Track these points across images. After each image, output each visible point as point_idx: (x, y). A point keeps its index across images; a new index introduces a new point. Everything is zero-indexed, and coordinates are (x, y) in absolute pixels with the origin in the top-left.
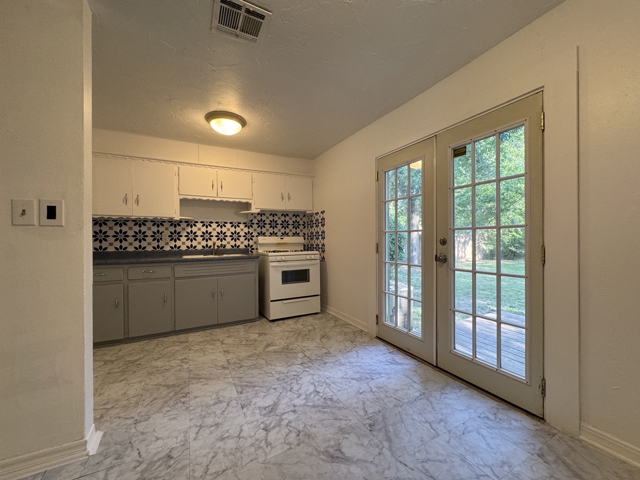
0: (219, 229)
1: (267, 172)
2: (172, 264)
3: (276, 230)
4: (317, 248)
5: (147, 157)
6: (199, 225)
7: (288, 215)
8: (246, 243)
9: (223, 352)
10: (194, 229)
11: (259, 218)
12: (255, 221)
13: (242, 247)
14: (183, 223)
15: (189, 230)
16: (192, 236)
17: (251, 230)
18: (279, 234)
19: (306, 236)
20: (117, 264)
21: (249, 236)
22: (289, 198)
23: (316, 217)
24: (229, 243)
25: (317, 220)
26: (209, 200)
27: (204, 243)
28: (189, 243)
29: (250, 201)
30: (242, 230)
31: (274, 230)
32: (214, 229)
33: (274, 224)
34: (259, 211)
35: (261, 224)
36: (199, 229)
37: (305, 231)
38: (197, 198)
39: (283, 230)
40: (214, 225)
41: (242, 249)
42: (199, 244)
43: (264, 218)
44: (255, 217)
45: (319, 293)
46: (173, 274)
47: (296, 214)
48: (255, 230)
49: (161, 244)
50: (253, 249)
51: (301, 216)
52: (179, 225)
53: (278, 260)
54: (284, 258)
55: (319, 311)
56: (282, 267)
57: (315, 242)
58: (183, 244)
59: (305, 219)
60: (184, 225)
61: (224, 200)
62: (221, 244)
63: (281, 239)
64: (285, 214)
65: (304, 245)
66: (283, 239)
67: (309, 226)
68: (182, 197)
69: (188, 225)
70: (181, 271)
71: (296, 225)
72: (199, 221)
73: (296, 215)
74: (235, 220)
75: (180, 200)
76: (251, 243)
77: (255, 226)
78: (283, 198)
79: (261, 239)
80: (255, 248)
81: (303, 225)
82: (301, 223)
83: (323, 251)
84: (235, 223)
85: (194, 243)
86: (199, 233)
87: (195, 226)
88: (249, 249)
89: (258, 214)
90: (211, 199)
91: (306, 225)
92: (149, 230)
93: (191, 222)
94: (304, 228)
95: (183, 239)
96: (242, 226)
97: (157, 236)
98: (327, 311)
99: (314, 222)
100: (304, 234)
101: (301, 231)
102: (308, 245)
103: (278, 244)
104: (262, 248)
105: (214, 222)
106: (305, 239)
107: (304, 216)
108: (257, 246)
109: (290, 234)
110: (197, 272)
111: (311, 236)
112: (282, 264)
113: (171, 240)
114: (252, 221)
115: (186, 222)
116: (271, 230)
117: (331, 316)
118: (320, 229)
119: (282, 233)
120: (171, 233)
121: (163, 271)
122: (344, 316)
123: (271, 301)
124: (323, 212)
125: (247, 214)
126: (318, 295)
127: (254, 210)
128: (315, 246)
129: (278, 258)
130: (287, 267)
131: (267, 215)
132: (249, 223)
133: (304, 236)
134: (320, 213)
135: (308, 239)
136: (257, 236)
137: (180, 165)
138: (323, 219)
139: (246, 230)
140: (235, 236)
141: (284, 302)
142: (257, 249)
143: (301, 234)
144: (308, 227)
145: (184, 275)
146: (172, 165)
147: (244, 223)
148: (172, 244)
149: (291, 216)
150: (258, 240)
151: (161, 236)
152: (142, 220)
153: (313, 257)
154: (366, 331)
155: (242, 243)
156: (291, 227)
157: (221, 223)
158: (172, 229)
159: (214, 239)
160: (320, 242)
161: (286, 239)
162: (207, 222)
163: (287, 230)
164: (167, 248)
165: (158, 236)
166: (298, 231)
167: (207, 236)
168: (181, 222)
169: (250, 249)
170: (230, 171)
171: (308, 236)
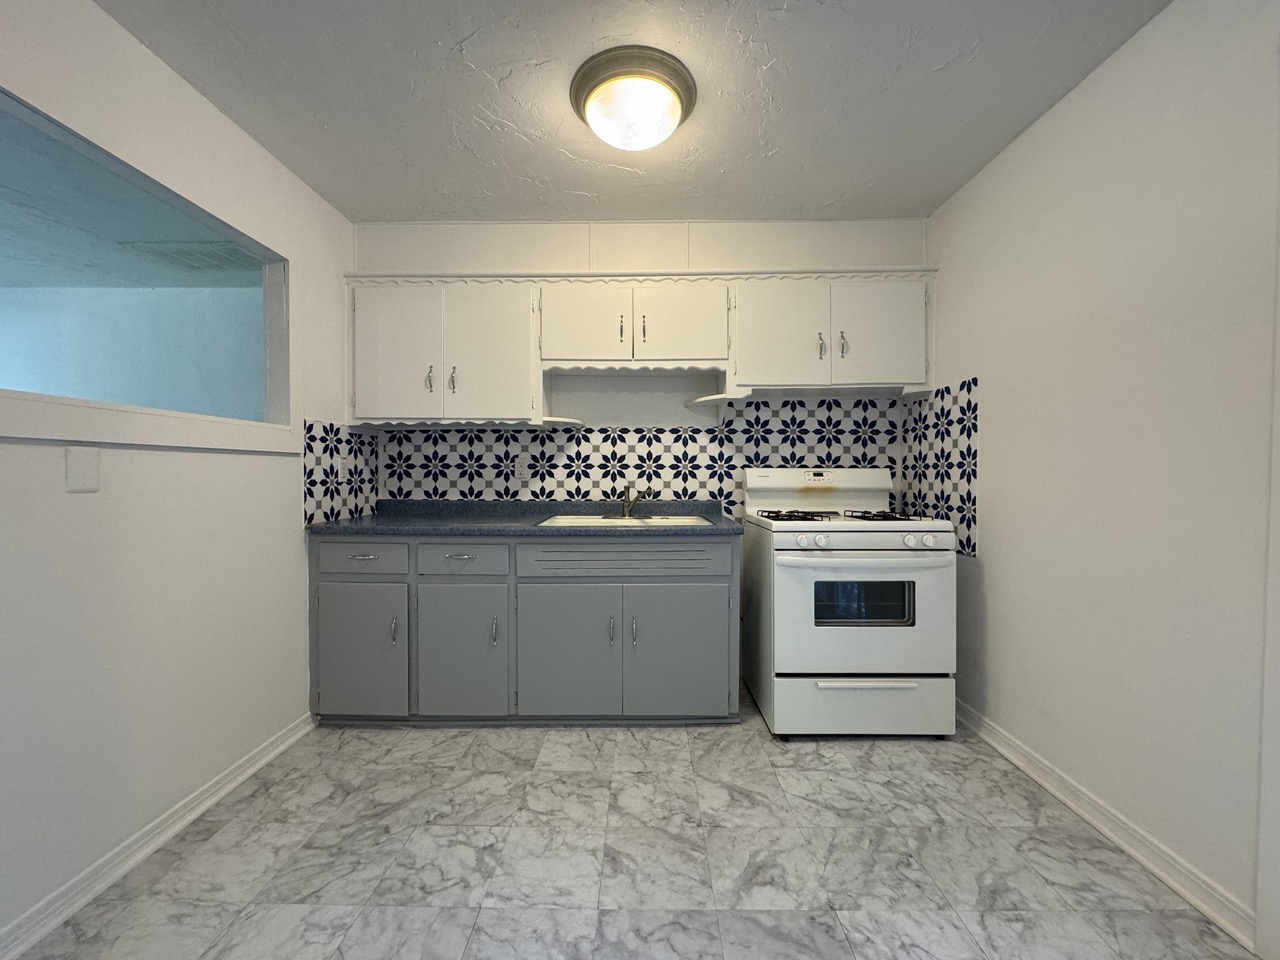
0: (643, 449)
1: (773, 273)
2: (512, 541)
3: (800, 450)
4: (941, 508)
5: (473, 272)
6: (596, 438)
7: (838, 404)
8: (714, 485)
9: (600, 855)
10: (585, 449)
11: (751, 414)
12: (740, 425)
13: (703, 496)
14: (561, 433)
15: (572, 450)
16: (579, 467)
17: (728, 450)
18: (811, 460)
19: (899, 468)
20: (394, 534)
21: (721, 468)
22: (844, 348)
23: (938, 404)
24: (667, 486)
25: (944, 414)
26: (611, 369)
27: (607, 484)
28: (571, 484)
29: (721, 366)
30: (704, 449)
31: (795, 450)
32: (632, 449)
33: (794, 432)
34: (748, 391)
35: (757, 432)
36: (595, 449)
37: (897, 451)
38: (583, 365)
39: (822, 450)
40: (632, 438)
41: (703, 504)
42: (596, 486)
43: (764, 414)
44: (740, 414)
45: (952, 670)
46: (513, 568)
47: (865, 399)
48: (739, 450)
49: (514, 485)
50: (733, 503)
51: (883, 405)
52: (552, 440)
53: (804, 545)
54: (822, 540)
55: (951, 730)
56: (816, 568)
57: (932, 486)
58: (560, 485)
59: (895, 415)
60: (561, 438)
61: (652, 366)
62: (649, 488)
63: (815, 475)
64: (829, 401)
65: (892, 496)
66: (821, 475)
67: (911, 436)
68: (548, 366)
69: (570, 440)
70: (532, 559)
71: (865, 433)
72: (596, 428)
73: (865, 401)
74: (685, 424)
75: (545, 373)
76: (728, 485)
77: (739, 439)
78: (822, 348)
79: (755, 477)
80: (738, 500)
81: (888, 432)
82: (883, 425)
83: (969, 521)
84: (685, 431)
85: (585, 484)
86: (596, 459)
87: (587, 440)
88: (720, 501)
89: (749, 404)
90: (617, 366)
91: (899, 432)
92: (489, 451)
93: (578, 430)
94: (892, 441)
95: (560, 473)
96: (703, 439)
97: (505, 466)
98: (983, 735)
99: (931, 420)
100: (892, 460)
101: (882, 450)
102: (904, 496)
103: (807, 491)
104: (756, 501)
105: (632, 429)
106: (893, 475)
107: (893, 404)
108: (743, 496)
109: (847, 460)
110: (574, 564)
111: (918, 468)
112: (818, 559)
113: (534, 475)
114: (730, 423)
115: (567, 431)
116: (786, 450)
117: (1000, 764)
118: (955, 443)
119: (820, 459)
120: (534, 458)
121: (490, 557)
122: (1077, 795)
123: (779, 675)
124: (968, 385)
125: (717, 404)
126: (946, 675)
127: (735, 390)
128: (930, 500)
129: (804, 540)
130: (835, 569)
131: (776, 405)
132: (722, 431)
133: (891, 468)
134: (955, 390)
135: (904, 476)
136: (743, 467)
137: (543, 285)
138: (971, 408)
139: (714, 449)
140: (685, 467)
141: (823, 683)
142: (742, 503)
143: (882, 460)
144: (905, 440)
145: (538, 570)
146: (527, 285)
147: (709, 431)
148: (536, 485)
149: (847, 404)
150: (745, 476)
151: (513, 466)
152: (475, 429)
153: (929, 540)
154: (1249, 944)
155: (703, 486)
156: (847, 439)
157: (650, 431)
158: (536, 449)
159: (632, 474)
160: (954, 487)
161: (833, 477)
162: (614, 431)
163: (836, 450)
164: (525, 496)
165: (507, 466)
166: (871, 450)
167: (613, 466)
168: (555, 431)
169: (724, 503)
170: (668, 284)
171: (906, 468)
